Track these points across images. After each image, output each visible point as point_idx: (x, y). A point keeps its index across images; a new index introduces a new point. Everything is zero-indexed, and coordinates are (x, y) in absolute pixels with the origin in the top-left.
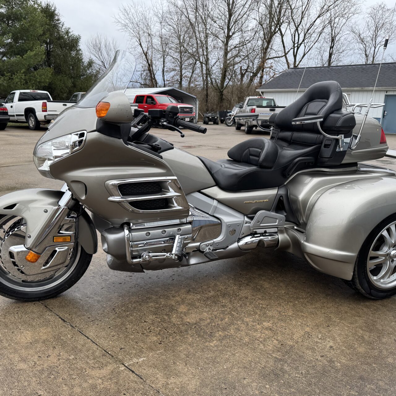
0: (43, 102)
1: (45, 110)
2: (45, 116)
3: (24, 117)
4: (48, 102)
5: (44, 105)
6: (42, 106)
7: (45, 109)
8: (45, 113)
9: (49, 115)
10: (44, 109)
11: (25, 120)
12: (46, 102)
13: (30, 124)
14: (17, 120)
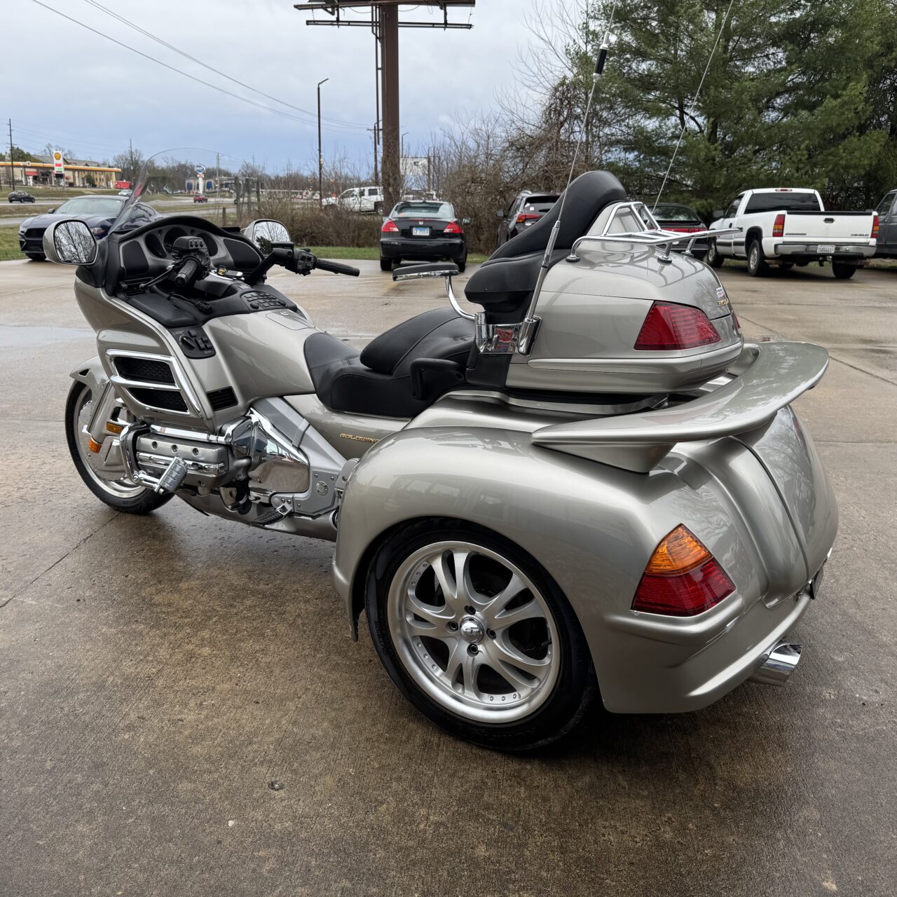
0: (779, 215)
1: (778, 233)
2: (776, 246)
3: (743, 248)
4: (788, 213)
5: (780, 222)
6: (775, 224)
7: (780, 231)
8: (778, 240)
9: (785, 243)
10: (776, 231)
11: (745, 255)
12: (784, 216)
13: (751, 262)
14: (734, 255)
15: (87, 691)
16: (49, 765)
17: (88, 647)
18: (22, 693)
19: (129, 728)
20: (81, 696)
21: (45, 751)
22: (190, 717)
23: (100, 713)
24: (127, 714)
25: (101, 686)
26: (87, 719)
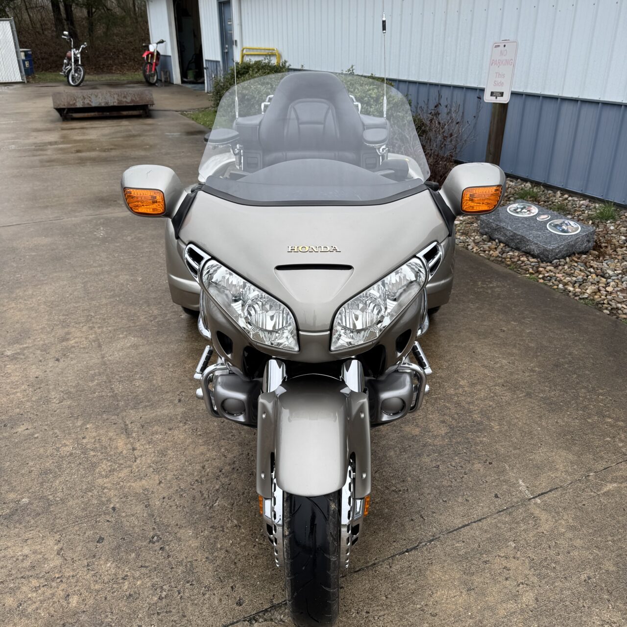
15: (537, 396)
16: (575, 376)
17: (516, 421)
18: (568, 413)
19: (534, 371)
20: (541, 395)
21: (574, 381)
22: (504, 362)
23: (540, 383)
24: (528, 376)
25: (529, 395)
26: (547, 383)
